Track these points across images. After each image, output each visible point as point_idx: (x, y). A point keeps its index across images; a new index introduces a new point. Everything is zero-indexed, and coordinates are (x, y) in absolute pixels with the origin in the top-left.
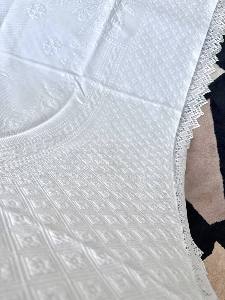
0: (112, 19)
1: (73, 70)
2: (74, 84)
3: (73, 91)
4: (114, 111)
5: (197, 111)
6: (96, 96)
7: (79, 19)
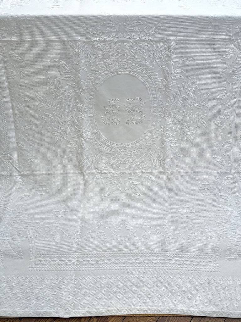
3: (18, 164)
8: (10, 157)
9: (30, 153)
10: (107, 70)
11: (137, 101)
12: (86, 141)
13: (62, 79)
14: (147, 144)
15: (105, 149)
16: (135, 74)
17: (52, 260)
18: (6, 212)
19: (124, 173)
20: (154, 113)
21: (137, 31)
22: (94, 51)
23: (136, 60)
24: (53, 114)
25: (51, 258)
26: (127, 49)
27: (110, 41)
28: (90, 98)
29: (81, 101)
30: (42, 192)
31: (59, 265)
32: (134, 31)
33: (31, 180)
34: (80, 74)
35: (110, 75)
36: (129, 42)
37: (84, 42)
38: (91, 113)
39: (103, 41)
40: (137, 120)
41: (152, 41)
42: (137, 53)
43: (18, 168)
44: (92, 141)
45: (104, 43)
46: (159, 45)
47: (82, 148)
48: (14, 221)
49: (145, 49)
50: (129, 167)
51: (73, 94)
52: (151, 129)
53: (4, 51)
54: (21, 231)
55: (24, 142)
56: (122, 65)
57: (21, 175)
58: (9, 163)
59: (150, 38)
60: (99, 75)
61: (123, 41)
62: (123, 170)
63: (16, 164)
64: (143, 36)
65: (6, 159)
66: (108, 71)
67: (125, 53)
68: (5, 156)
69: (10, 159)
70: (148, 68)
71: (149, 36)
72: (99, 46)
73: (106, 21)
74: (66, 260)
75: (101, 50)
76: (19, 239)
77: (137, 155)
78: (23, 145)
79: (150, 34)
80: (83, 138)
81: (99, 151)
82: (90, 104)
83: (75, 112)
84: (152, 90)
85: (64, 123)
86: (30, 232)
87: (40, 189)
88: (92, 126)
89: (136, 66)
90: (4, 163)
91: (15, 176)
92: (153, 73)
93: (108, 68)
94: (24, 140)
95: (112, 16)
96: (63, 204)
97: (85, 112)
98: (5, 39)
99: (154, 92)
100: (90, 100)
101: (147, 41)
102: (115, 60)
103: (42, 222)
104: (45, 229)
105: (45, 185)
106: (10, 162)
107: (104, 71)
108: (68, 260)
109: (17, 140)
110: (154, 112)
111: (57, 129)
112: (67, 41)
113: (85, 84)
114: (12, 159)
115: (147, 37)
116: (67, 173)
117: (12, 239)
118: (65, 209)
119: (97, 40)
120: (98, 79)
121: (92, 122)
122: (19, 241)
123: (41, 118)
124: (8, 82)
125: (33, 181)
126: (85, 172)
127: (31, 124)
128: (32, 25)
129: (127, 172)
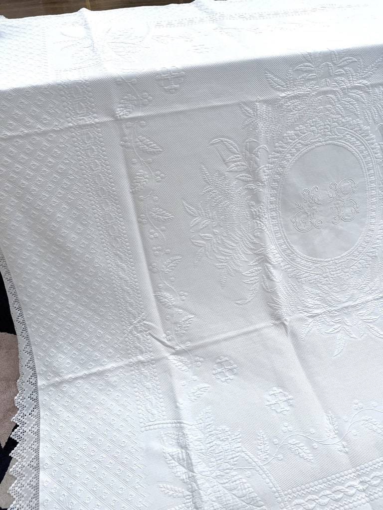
0: (184, 455)
1: (183, 358)
2: (170, 340)
3: (165, 333)
4: (109, 337)
5: (21, 402)
6: (139, 342)
7: (225, 427)
8: (148, 325)
9: (183, 309)
10: (300, 143)
11: (347, 184)
12: (274, 267)
13: (228, 171)
14: (369, 251)
15: (306, 272)
16: (341, 143)
17: (320, 495)
18: (186, 431)
19: (348, 306)
20: (372, 198)
21: (347, 74)
22: (280, 115)
23: (343, 120)
24: (214, 234)
25: (315, 493)
26: (331, 103)
27: (306, 95)
28: (271, 193)
29: (258, 202)
30: (227, 374)
31: (336, 500)
32: (343, 74)
33: (198, 358)
34: (258, 157)
35: (304, 150)
36: (334, 92)
37: (265, 102)
38: (274, 219)
39: (295, 97)
40: (349, 215)
41: (367, 87)
42: (345, 108)
43: (168, 340)
44: (282, 264)
45: (297, 99)
46: (377, 90)
47: (272, 280)
48: (211, 444)
49: (357, 100)
50: (353, 295)
51: (244, 193)
52: (372, 225)
53: (127, 138)
54: (235, 459)
55: (169, 293)
56: (322, 130)
57: (177, 353)
58: (149, 337)
59: (365, 82)
60: (288, 153)
61: (325, 93)
62: (345, 302)
63: (162, 336)
64: (355, 81)
65: (141, 331)
66: (302, 144)
67: (329, 110)
68: (138, 325)
69: (149, 329)
70: (361, 130)
71: (364, 78)
72: (289, 106)
73: (302, 62)
74: (344, 488)
75: (291, 111)
76: (240, 476)
77: (358, 272)
78: (169, 297)
79: (366, 75)
80: (270, 263)
81: (297, 278)
82: (271, 203)
83: (249, 223)
84: (367, 163)
85: (233, 244)
86: (252, 456)
87: (219, 370)
88: (278, 239)
89: (344, 130)
90: (138, 338)
91: (166, 358)
92: (368, 136)
93: (301, 139)
94: (168, 289)
95: (310, 53)
96: (275, 388)
97: (266, 218)
98: (131, 116)
99: (371, 165)
100: (272, 197)
101: (360, 87)
102: (312, 124)
103: (261, 431)
104: (273, 442)
105: (227, 361)
106: (150, 334)
107: (296, 146)
108: (346, 486)
109: (155, 292)
110: (372, 196)
111: (223, 258)
112: (239, 104)
113: (265, 172)
114: (154, 328)
115: (361, 81)
116: (256, 330)
117: (227, 480)
118: (285, 395)
119: (286, 96)
120: (285, 159)
121: (277, 233)
122: (244, 480)
123: (194, 244)
124: (132, 193)
125: (201, 359)
126: (285, 320)
127: (179, 257)
128: (180, 84)
129: (351, 303)
